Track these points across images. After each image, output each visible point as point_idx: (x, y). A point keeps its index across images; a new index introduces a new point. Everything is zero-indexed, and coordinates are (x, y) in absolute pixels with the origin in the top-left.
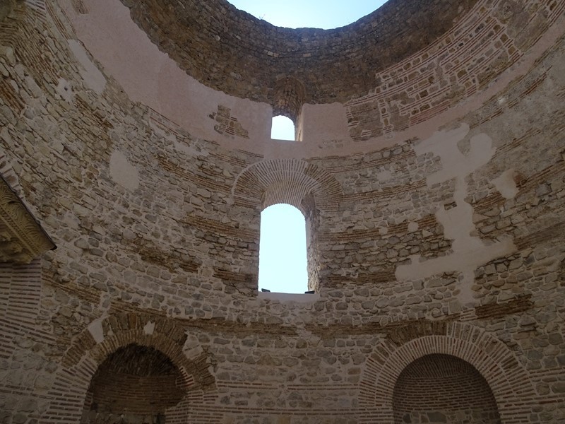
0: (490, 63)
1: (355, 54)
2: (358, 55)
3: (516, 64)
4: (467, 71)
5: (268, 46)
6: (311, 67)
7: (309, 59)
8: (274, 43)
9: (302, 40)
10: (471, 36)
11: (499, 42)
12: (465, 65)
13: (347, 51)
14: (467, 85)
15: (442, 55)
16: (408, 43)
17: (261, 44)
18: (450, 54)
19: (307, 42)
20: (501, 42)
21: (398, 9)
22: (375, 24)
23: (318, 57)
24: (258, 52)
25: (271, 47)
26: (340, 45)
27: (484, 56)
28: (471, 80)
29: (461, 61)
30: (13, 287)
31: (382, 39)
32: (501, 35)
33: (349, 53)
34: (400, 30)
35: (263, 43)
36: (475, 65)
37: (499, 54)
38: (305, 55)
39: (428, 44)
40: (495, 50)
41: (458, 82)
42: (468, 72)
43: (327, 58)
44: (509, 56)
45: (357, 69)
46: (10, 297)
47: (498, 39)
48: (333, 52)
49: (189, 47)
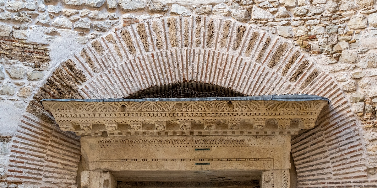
30: (330, 147)
46: (331, 159)
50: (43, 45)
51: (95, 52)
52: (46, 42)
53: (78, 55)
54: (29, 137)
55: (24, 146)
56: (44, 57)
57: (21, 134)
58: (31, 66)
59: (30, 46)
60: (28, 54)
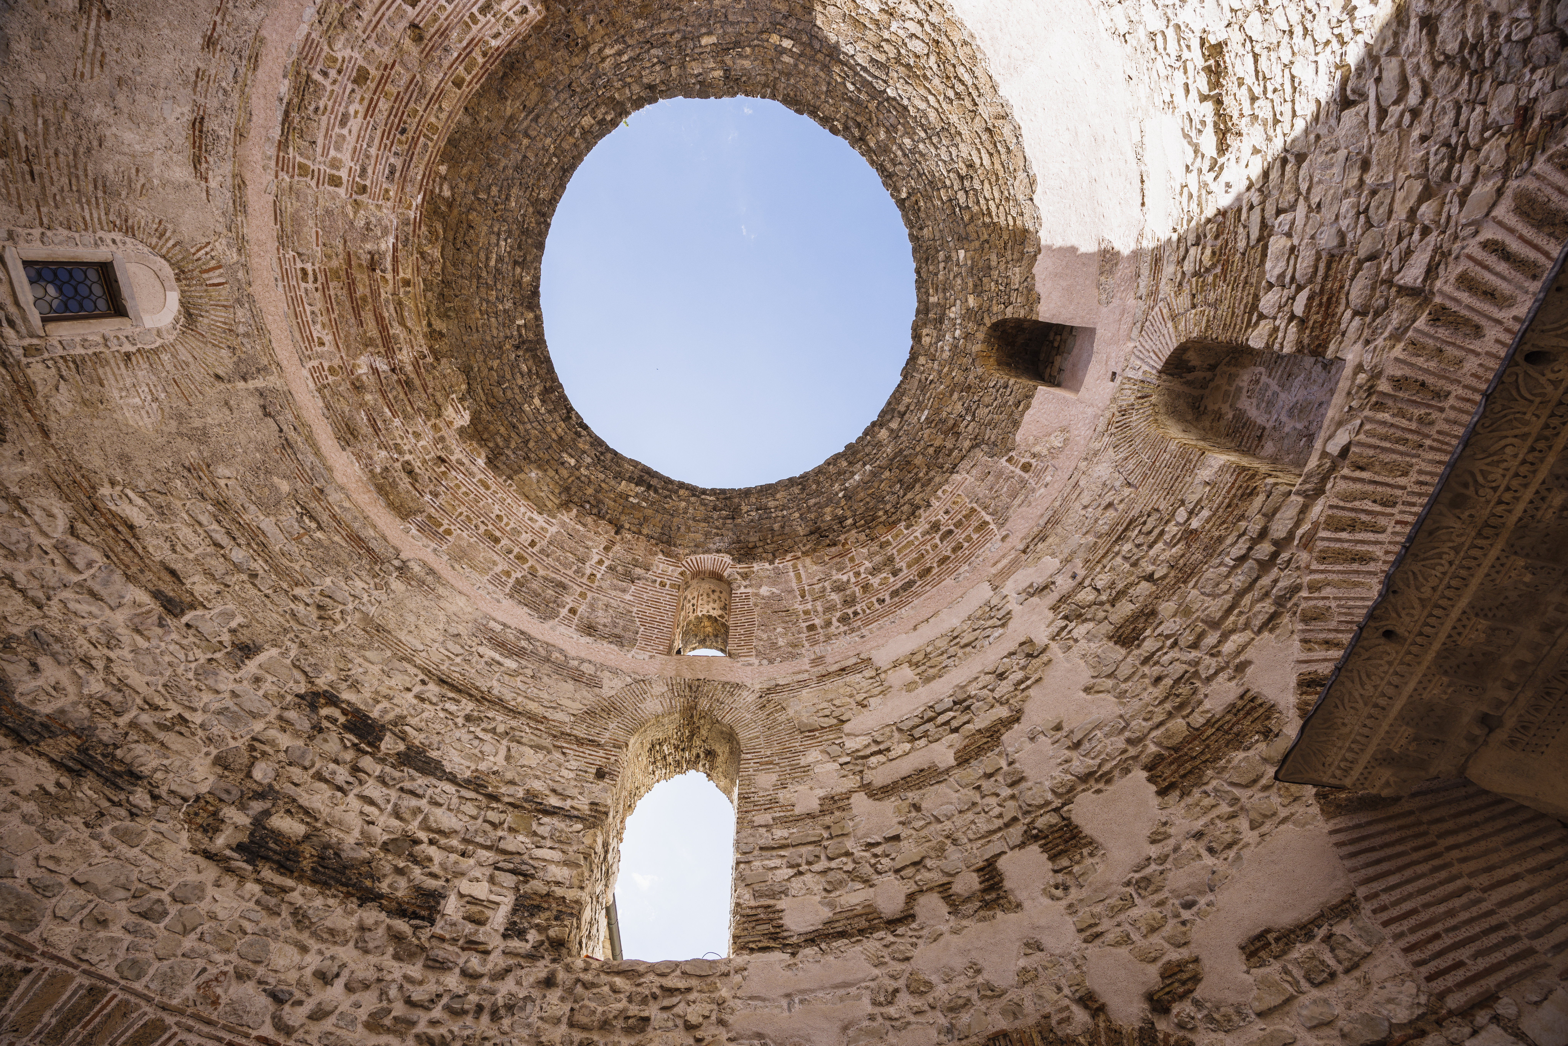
0: (324, 124)
1: (608, 51)
2: (600, 51)
3: (272, 151)
4: (356, 87)
5: (792, 61)
6: (697, 12)
7: (704, 30)
8: (779, 67)
9: (720, 73)
10: (396, 154)
11: (338, 169)
12: (367, 96)
13: (625, 58)
14: (335, 60)
15: (428, 97)
16: (506, 98)
17: (807, 66)
18: (412, 105)
19: (713, 69)
20: (334, 172)
21: (555, 160)
22: (587, 121)
23: (684, 38)
24: (812, 47)
25: (786, 59)
26: (644, 68)
27: (345, 131)
28: (333, 73)
29: (382, 100)
31: (562, 96)
32: (345, 180)
33: (620, 53)
34: (536, 119)
35: (802, 67)
36: (347, 107)
37: (319, 150)
38: (713, 39)
39: (466, 109)
40: (332, 153)
41: (355, 54)
42: (350, 86)
43: (665, 35)
44: (299, 159)
45: (592, 18)
47: (343, 174)
48: (653, 51)
49: (953, 87)
50: (1242, 697)
51: (1319, 625)
52: (1241, 690)
53: (1304, 656)
54: (1385, 867)
55: (1396, 894)
56: (1261, 711)
57: (1363, 871)
58: (1257, 741)
59: (1227, 718)
60: (1235, 729)
